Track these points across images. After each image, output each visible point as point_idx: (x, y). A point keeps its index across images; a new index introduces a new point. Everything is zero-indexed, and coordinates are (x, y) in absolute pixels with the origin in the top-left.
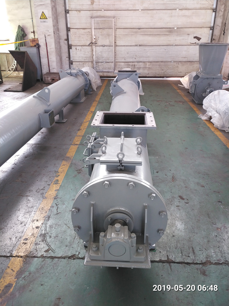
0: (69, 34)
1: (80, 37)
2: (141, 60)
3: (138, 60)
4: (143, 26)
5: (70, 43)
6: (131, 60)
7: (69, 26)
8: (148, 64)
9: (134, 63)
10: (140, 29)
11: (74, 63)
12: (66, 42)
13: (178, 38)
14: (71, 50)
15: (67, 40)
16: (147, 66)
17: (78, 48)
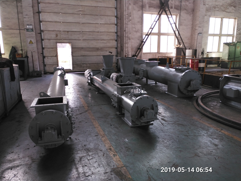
0: (44, 51)
1: (50, 52)
2: (84, 63)
3: (82, 63)
4: (84, 47)
5: (44, 55)
6: (79, 63)
7: (43, 47)
8: (88, 65)
9: (81, 65)
10: (82, 48)
11: (46, 66)
12: (42, 55)
13: (102, 52)
14: (45, 59)
15: (43, 53)
16: (88, 66)
17: (49, 58)
